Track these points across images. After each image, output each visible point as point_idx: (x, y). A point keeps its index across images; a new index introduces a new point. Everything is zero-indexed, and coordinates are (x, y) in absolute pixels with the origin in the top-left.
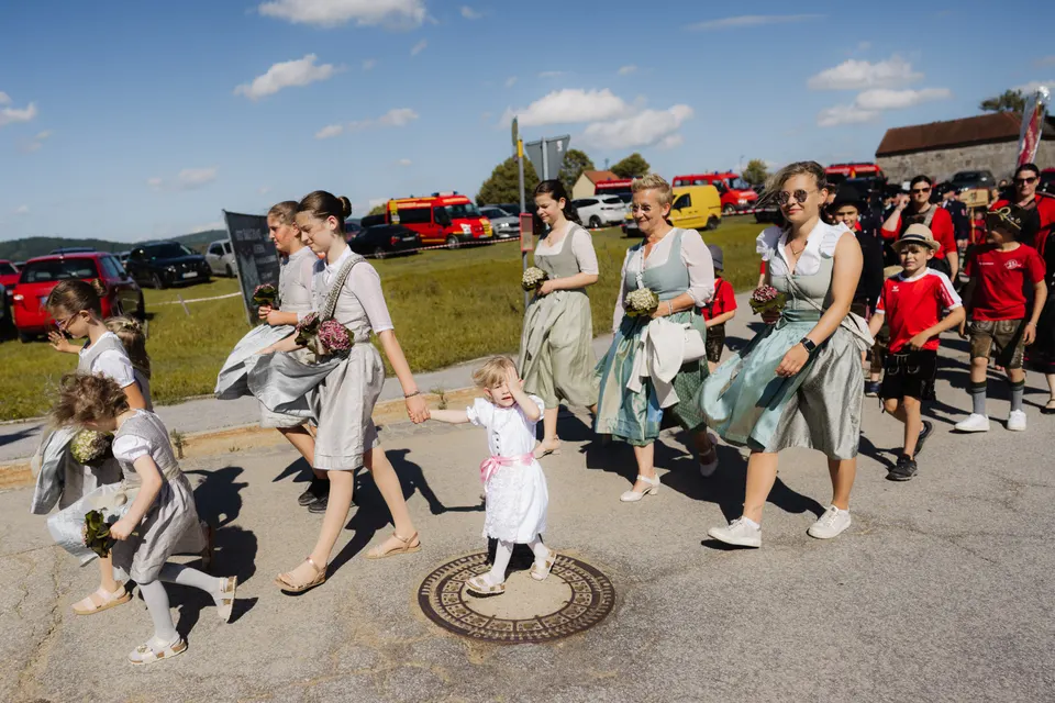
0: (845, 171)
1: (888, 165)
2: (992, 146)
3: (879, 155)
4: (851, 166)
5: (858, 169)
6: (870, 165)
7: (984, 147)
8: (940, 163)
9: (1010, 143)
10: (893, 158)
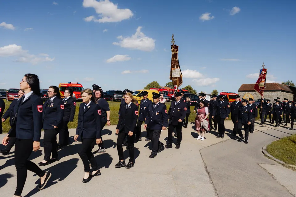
0: (226, 94)
1: (240, 94)
2: (270, 92)
3: (239, 91)
4: (227, 93)
5: (230, 94)
6: (235, 93)
7: (268, 92)
8: (256, 96)
9: (275, 92)
10: (243, 92)
